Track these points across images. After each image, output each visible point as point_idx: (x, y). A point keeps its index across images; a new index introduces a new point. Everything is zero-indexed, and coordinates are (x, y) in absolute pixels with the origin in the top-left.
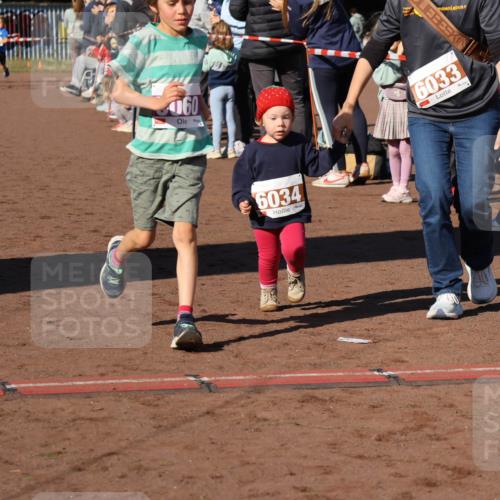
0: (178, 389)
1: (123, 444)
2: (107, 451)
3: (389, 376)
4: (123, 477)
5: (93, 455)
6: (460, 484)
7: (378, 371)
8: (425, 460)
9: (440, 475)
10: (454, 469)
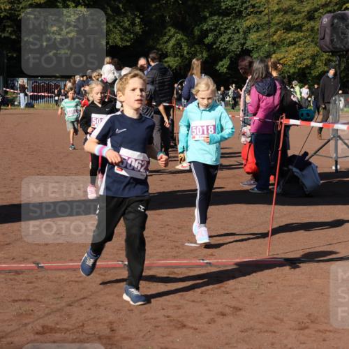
0: (114, 268)
1: (90, 293)
2: (82, 297)
3: (207, 263)
4: (89, 309)
5: (76, 299)
6: (236, 315)
7: (203, 260)
8: (221, 303)
9: (227, 310)
10: (234, 308)
